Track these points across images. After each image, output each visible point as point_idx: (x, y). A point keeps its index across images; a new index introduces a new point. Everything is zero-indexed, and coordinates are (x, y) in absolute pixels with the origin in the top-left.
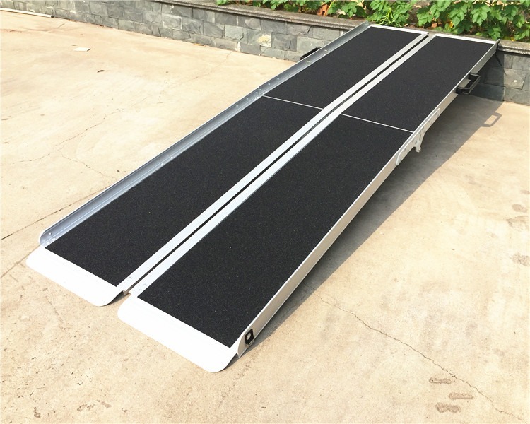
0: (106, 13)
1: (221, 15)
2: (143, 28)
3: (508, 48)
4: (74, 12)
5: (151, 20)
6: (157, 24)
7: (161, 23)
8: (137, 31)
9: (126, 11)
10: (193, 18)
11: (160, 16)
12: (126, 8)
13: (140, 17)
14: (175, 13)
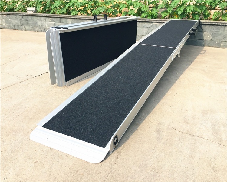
0: (20, 24)
1: (73, 20)
2: (37, 29)
3: (204, 22)
4: (5, 25)
5: (41, 25)
6: (44, 27)
7: (46, 26)
8: (35, 31)
9: (29, 22)
10: (60, 22)
11: (45, 23)
12: (29, 21)
13: (36, 24)
14: (52, 21)
